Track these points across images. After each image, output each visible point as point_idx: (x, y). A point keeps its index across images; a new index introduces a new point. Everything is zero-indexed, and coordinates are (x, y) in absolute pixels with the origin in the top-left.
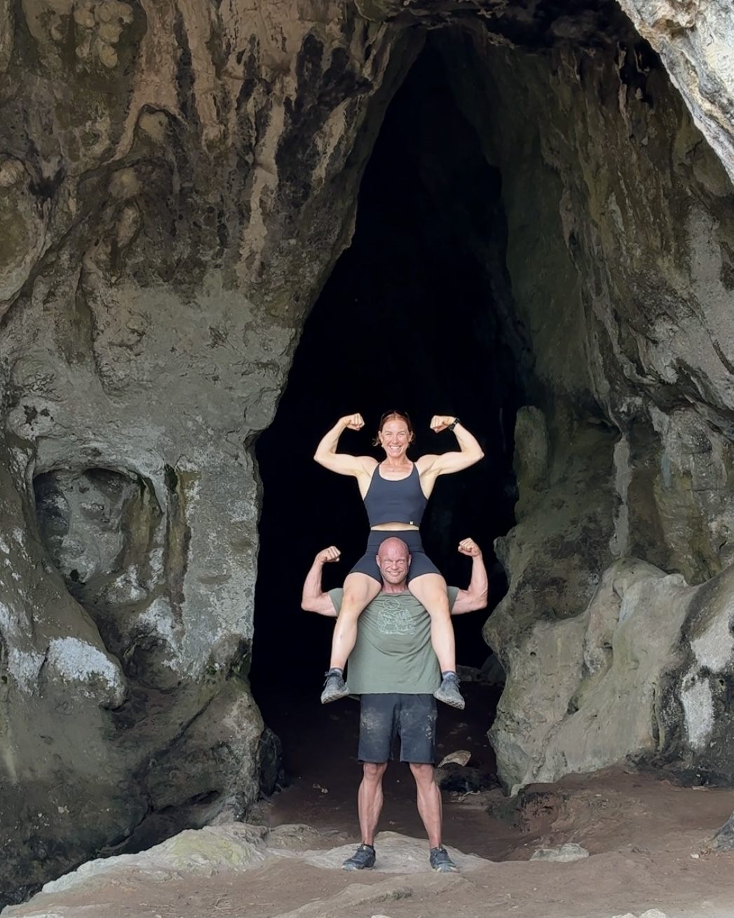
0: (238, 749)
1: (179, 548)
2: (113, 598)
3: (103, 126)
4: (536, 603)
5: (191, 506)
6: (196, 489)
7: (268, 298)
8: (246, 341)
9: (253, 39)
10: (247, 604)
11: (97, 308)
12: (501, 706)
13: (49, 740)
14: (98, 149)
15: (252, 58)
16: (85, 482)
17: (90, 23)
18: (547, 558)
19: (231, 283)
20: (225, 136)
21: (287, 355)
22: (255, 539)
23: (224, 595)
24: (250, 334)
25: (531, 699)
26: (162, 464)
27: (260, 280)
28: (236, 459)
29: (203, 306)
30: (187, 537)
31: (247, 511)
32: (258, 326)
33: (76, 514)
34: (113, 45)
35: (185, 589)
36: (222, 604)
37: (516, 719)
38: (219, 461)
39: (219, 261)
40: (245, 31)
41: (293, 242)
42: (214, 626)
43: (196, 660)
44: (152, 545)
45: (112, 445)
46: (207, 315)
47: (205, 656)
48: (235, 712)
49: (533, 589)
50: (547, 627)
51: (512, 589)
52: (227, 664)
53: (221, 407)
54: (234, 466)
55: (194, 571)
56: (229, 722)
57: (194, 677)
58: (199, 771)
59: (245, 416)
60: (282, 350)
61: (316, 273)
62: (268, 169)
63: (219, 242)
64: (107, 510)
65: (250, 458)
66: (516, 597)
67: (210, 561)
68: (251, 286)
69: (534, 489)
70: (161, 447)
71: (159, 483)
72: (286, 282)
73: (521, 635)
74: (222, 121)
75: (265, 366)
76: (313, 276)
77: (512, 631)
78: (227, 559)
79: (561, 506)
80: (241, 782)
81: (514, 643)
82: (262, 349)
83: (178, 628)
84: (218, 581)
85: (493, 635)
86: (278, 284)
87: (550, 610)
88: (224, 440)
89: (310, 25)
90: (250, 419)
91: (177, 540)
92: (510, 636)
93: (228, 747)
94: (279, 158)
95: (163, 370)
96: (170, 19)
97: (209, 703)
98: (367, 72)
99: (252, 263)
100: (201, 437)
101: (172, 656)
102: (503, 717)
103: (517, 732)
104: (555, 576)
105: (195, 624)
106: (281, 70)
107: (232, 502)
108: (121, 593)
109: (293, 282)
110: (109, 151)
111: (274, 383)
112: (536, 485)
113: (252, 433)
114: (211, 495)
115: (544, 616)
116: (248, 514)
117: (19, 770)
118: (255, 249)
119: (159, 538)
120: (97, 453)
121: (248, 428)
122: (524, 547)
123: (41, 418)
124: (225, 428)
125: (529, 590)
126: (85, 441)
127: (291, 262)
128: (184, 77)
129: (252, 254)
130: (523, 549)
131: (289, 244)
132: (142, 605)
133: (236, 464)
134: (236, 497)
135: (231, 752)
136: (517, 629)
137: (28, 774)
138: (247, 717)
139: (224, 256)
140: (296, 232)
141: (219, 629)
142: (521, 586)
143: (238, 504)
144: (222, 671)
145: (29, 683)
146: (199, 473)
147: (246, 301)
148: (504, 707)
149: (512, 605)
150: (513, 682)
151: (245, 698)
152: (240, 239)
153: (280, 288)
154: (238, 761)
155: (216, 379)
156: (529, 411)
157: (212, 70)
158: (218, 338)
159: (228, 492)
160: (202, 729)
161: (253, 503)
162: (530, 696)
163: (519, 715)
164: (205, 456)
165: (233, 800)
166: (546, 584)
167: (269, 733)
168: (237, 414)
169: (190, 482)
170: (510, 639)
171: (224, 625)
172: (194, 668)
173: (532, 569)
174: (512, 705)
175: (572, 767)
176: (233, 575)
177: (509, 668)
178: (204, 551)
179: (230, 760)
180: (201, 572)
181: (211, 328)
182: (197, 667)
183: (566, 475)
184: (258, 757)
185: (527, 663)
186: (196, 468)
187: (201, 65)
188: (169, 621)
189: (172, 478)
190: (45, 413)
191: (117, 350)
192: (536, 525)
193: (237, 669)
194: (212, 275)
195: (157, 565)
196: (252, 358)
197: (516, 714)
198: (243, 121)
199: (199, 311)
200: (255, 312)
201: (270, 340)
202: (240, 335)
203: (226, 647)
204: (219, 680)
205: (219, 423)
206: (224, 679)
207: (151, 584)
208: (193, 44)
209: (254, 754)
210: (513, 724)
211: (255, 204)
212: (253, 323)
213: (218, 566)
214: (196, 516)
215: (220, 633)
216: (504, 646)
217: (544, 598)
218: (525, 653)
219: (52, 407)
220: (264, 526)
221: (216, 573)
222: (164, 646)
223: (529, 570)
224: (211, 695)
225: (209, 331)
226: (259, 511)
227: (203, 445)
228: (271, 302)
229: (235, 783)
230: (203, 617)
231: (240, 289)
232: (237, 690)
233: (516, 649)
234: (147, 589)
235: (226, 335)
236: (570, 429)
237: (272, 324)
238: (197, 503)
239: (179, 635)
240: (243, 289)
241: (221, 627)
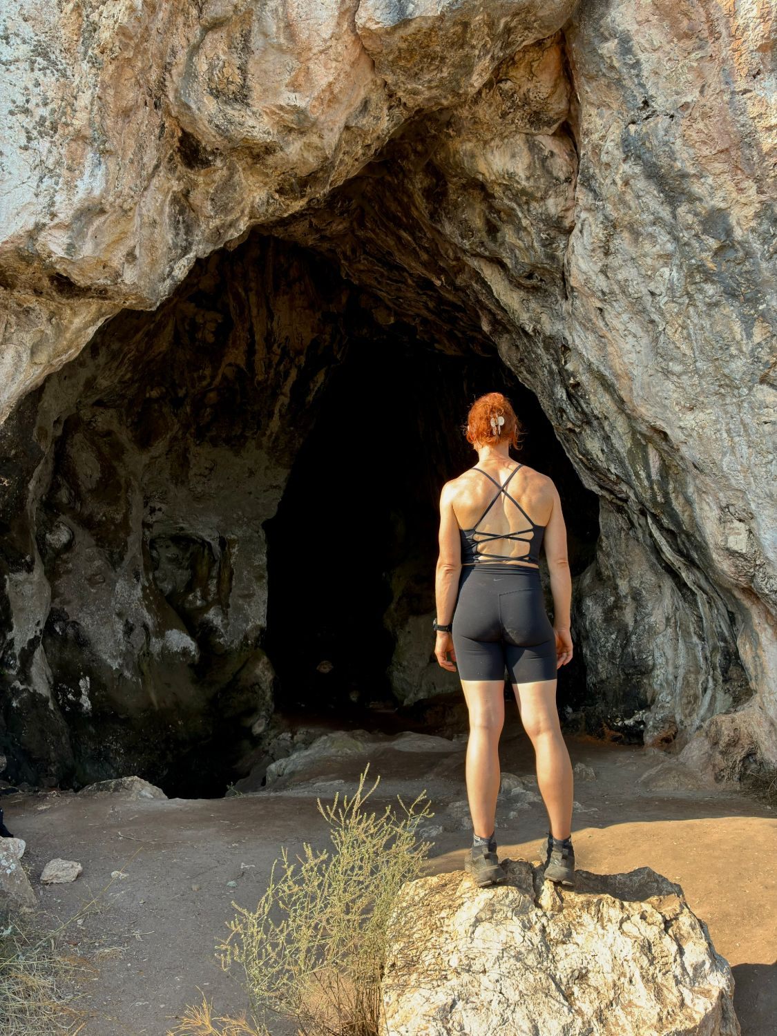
0: (264, 686)
1: (226, 579)
2: (187, 605)
3: (208, 372)
8: (266, 475)
9: (287, 338)
11: (190, 457)
12: (394, 659)
13: (169, 685)
14: (204, 383)
15: (285, 347)
16: (169, 543)
17: (201, 321)
19: (259, 446)
20: (267, 380)
22: (266, 574)
26: (217, 535)
30: (232, 573)
31: (261, 560)
33: (163, 560)
34: (212, 332)
35: (230, 601)
40: (284, 334)
42: (247, 621)
44: (210, 577)
45: (191, 525)
47: (241, 637)
48: (261, 666)
51: (396, 600)
55: (235, 591)
56: (258, 671)
62: (286, 396)
64: (180, 557)
66: (398, 603)
70: (218, 527)
71: (215, 545)
74: (267, 373)
83: (225, 621)
84: (248, 596)
89: (316, 335)
91: (226, 575)
94: (292, 390)
95: (222, 488)
96: (247, 325)
97: (245, 663)
98: (339, 356)
101: (222, 636)
103: (404, 672)
105: (236, 620)
106: (299, 353)
108: (193, 602)
110: (210, 384)
111: (278, 495)
117: (158, 702)
119: (214, 573)
120: (182, 529)
123: (157, 513)
126: (178, 523)
128: (251, 352)
129: (272, 433)
132: (205, 609)
135: (260, 688)
137: (163, 705)
142: (400, 599)
145: (158, 655)
151: (265, 659)
155: (250, 493)
157: (265, 350)
158: (252, 473)
163: (405, 663)
165: (263, 713)
175: (438, 690)
182: (237, 642)
187: (260, 348)
188: (220, 618)
189: (223, 543)
190: (160, 510)
191: (198, 478)
195: (213, 588)
198: (277, 373)
207: (210, 599)
208: (257, 337)
211: (276, 411)
215: (250, 624)
219: (164, 507)
220: (270, 566)
221: (246, 592)
222: (216, 631)
227: (241, 526)
234: (207, 601)
239: (226, 626)
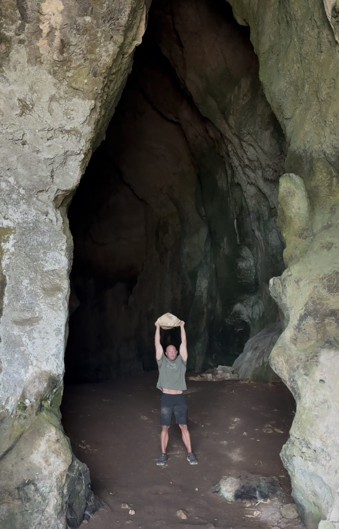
4: (318, 332)
5: (7, 257)
6: (12, 242)
7: (70, 74)
10: (56, 343)
18: (324, 292)
21: (88, 124)
23: (35, 335)
24: (55, 105)
25: (327, 427)
27: (61, 58)
28: (47, 216)
29: (11, 80)
32: (61, 97)
36: (34, 343)
37: (313, 447)
38: (32, 218)
39: (22, 37)
41: (88, 19)
43: (12, 395)
46: (14, 87)
49: (315, 320)
50: (332, 355)
52: (36, 400)
53: (30, 168)
54: (45, 222)
57: (10, 411)
58: (4, 513)
59: (52, 176)
60: (83, 119)
61: (111, 53)
63: (19, 15)
65: (59, 215)
67: (24, 305)
68: (55, 63)
69: (300, 237)
72: (85, 60)
73: (307, 363)
75: (68, 132)
76: (109, 55)
77: (299, 359)
78: (38, 302)
79: (330, 248)
80: (46, 522)
81: (302, 371)
82: (65, 118)
85: (280, 363)
86: (78, 63)
87: (332, 339)
88: (35, 199)
90: (57, 180)
92: (297, 364)
93: (35, 485)
99: (53, 41)
100: (14, 196)
102: (297, 443)
104: (334, 308)
107: (45, 253)
109: (91, 59)
112: (302, 234)
113: (60, 193)
114: (25, 247)
115: (327, 345)
116: (59, 263)
118: (54, 25)
121: (55, 188)
122: (302, 284)
124: (35, 188)
125: (310, 321)
127: (88, 41)
130: (301, 286)
131: (84, 20)
133: (47, 220)
134: (47, 248)
136: (303, 357)
138: (55, 452)
139: (26, 31)
140: (90, 8)
141: (30, 367)
143: (50, 254)
144: (32, 406)
146: (14, 228)
147: (50, 77)
148: (298, 433)
149: (295, 335)
150: (304, 409)
152: (39, 12)
153: (79, 66)
154: (44, 499)
156: (290, 177)
159: (41, 244)
160: (10, 467)
161: (63, 253)
162: (325, 424)
164: (19, 214)
166: (326, 316)
167: (77, 464)
168: (43, 174)
169: (6, 236)
170: (298, 367)
171: (35, 362)
172: (10, 403)
173: (313, 302)
174: (307, 432)
176: (44, 317)
177: (299, 394)
178: (17, 297)
179: (36, 497)
180: (16, 315)
181: (19, 100)
183: (330, 223)
184: (65, 491)
185: (317, 391)
186: (11, 224)
192: (310, 264)
193: (47, 404)
194: (18, 51)
196: (57, 125)
197: (313, 443)
199: (7, 84)
200: (58, 85)
201: (72, 110)
202: (46, 105)
203: (37, 384)
204: (30, 415)
205: (29, 183)
206: (34, 415)
209: (60, 489)
210: (310, 452)
212: (57, 95)
213: (30, 308)
214: (11, 266)
216: (293, 374)
217: (325, 328)
218: (314, 380)
223: (310, 303)
224: (22, 430)
225: (17, 102)
226: (69, 260)
228: (72, 77)
229: (40, 524)
230: (16, 356)
231: (44, 65)
232: (45, 425)
233: (305, 377)
235: (33, 105)
236: (331, 185)
237: (73, 96)
238: (13, 254)
240: (46, 66)
241: (32, 364)
